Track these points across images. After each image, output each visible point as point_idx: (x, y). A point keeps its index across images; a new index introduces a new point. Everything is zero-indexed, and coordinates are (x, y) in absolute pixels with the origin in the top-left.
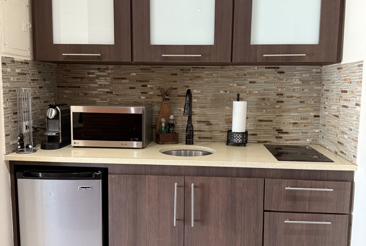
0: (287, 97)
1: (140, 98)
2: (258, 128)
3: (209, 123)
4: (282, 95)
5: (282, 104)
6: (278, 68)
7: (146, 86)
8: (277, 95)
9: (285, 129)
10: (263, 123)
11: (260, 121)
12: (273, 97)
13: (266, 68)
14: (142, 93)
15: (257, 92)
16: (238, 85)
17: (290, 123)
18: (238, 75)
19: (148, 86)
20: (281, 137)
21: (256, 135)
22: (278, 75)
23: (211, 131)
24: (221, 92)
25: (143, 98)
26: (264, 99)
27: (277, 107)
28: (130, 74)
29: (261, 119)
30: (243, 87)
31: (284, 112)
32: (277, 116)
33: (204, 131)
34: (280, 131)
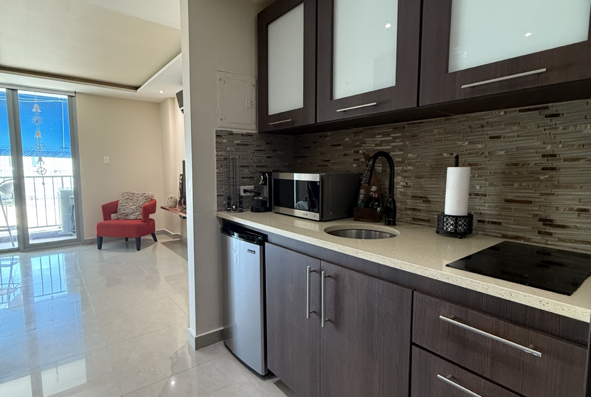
0: (565, 160)
2: (504, 213)
3: (426, 200)
4: (554, 156)
5: (554, 173)
6: (547, 108)
8: (544, 156)
9: (558, 218)
10: (513, 206)
11: (507, 201)
12: (536, 160)
13: (520, 111)
15: (502, 153)
17: (571, 209)
20: (550, 234)
21: (500, 223)
22: (548, 120)
23: (430, 211)
26: (516, 165)
27: (542, 178)
29: (509, 198)
31: (558, 187)
32: (542, 194)
33: (420, 210)
34: (548, 222)
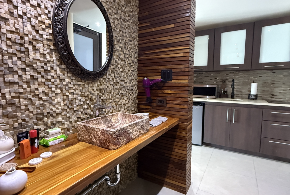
0: (277, 82)
1: (214, 82)
2: (263, 94)
3: (241, 92)
4: (274, 81)
5: (274, 84)
6: (273, 71)
7: (216, 78)
8: (272, 81)
9: (275, 94)
10: (265, 92)
11: (264, 91)
12: (270, 82)
13: (267, 71)
14: (215, 81)
15: (262, 80)
16: (254, 77)
17: (278, 92)
18: (254, 74)
19: (217, 78)
20: (273, 98)
21: (261, 96)
22: (273, 73)
23: (242, 94)
24: (247, 80)
25: (215, 82)
26: (265, 83)
27: (272, 85)
28: (211, 74)
29: (264, 90)
30: (256, 78)
31: (275, 87)
32: (272, 89)
33: (239, 94)
34: (273, 95)
